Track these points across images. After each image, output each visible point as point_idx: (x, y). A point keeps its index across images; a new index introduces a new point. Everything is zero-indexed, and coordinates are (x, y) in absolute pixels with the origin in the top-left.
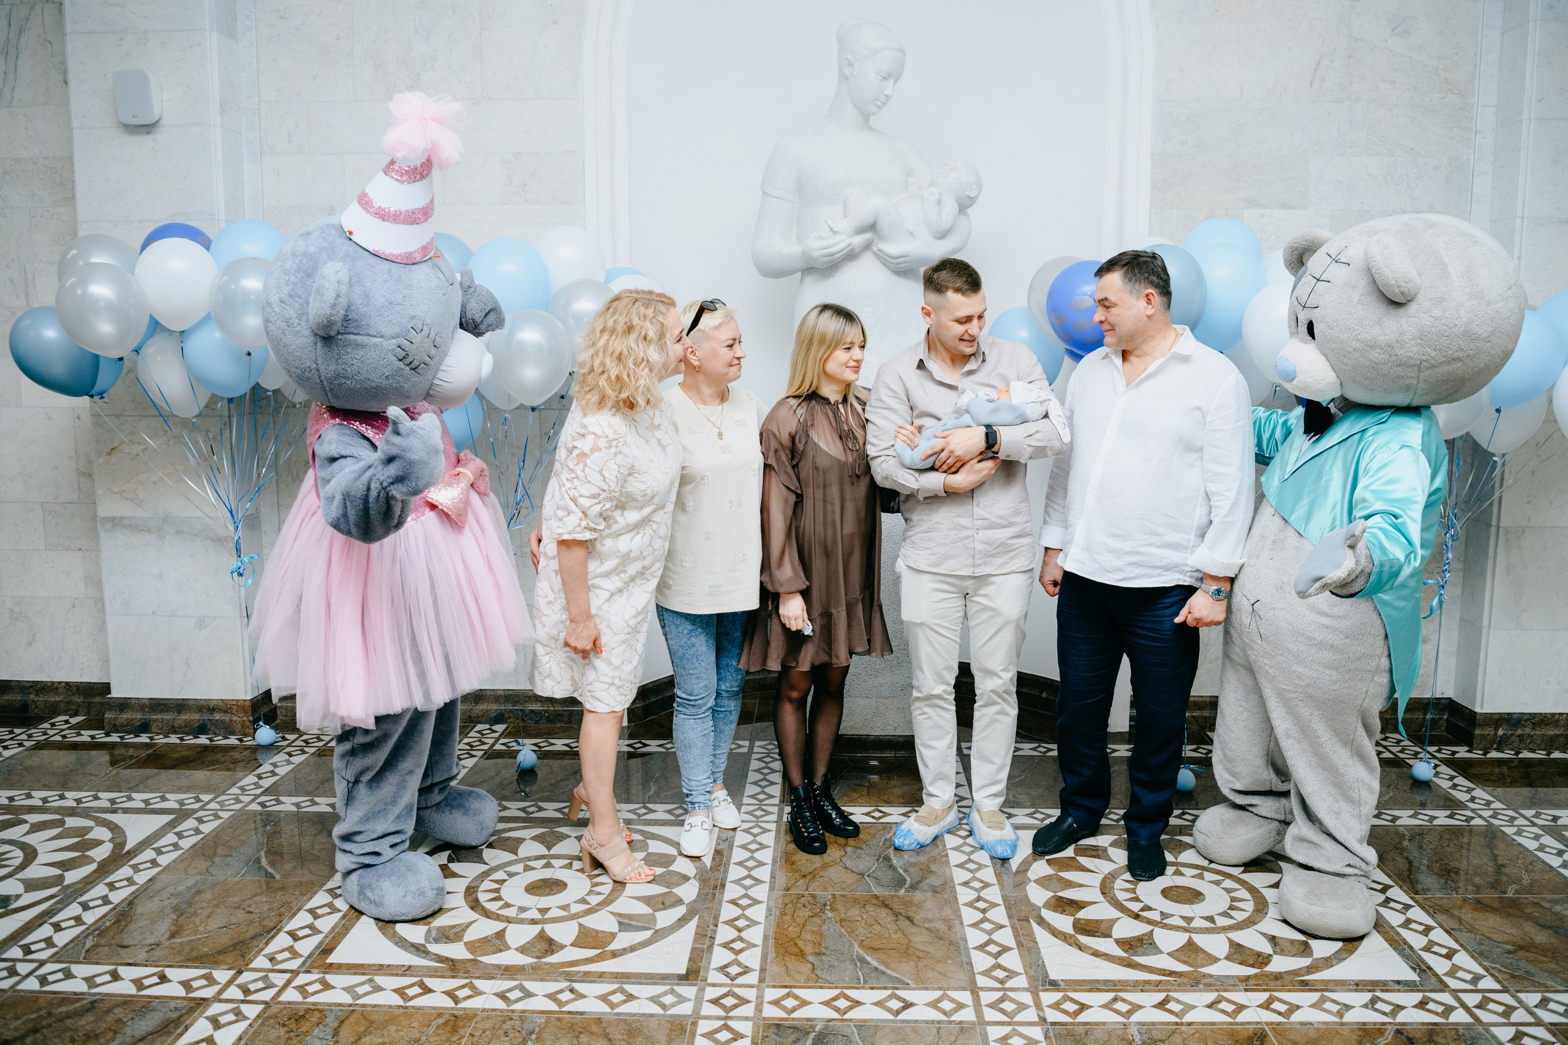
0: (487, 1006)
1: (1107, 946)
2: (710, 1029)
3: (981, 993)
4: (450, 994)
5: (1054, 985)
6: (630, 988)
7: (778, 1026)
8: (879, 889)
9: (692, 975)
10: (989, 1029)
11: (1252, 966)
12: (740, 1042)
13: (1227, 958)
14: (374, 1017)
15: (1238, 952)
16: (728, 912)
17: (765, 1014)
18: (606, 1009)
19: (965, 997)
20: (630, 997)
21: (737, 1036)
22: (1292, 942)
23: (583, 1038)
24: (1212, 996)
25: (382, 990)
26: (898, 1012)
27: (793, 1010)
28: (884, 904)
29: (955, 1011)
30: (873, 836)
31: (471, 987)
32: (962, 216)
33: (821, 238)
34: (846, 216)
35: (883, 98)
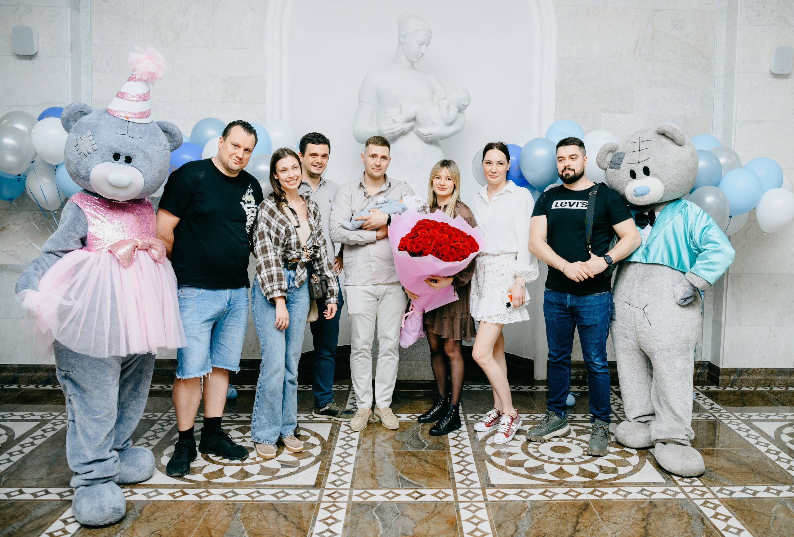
0: (216, 499)
1: (522, 471)
2: (326, 506)
3: (458, 490)
4: (197, 495)
5: (493, 486)
6: (287, 491)
7: (359, 505)
8: (412, 448)
9: (318, 484)
10: (460, 504)
11: (588, 477)
12: (341, 511)
13: (577, 475)
14: (159, 505)
15: (582, 473)
16: (335, 459)
17: (353, 500)
18: (276, 499)
19: (450, 491)
20: (287, 494)
21: (339, 509)
22: (609, 468)
23: (264, 511)
24: (567, 490)
25: (162, 494)
26: (417, 498)
27: (367, 498)
28: (414, 455)
29: (445, 497)
30: (411, 427)
31: (208, 492)
32: (460, 114)
33: (388, 125)
34: (401, 114)
35: (420, 54)
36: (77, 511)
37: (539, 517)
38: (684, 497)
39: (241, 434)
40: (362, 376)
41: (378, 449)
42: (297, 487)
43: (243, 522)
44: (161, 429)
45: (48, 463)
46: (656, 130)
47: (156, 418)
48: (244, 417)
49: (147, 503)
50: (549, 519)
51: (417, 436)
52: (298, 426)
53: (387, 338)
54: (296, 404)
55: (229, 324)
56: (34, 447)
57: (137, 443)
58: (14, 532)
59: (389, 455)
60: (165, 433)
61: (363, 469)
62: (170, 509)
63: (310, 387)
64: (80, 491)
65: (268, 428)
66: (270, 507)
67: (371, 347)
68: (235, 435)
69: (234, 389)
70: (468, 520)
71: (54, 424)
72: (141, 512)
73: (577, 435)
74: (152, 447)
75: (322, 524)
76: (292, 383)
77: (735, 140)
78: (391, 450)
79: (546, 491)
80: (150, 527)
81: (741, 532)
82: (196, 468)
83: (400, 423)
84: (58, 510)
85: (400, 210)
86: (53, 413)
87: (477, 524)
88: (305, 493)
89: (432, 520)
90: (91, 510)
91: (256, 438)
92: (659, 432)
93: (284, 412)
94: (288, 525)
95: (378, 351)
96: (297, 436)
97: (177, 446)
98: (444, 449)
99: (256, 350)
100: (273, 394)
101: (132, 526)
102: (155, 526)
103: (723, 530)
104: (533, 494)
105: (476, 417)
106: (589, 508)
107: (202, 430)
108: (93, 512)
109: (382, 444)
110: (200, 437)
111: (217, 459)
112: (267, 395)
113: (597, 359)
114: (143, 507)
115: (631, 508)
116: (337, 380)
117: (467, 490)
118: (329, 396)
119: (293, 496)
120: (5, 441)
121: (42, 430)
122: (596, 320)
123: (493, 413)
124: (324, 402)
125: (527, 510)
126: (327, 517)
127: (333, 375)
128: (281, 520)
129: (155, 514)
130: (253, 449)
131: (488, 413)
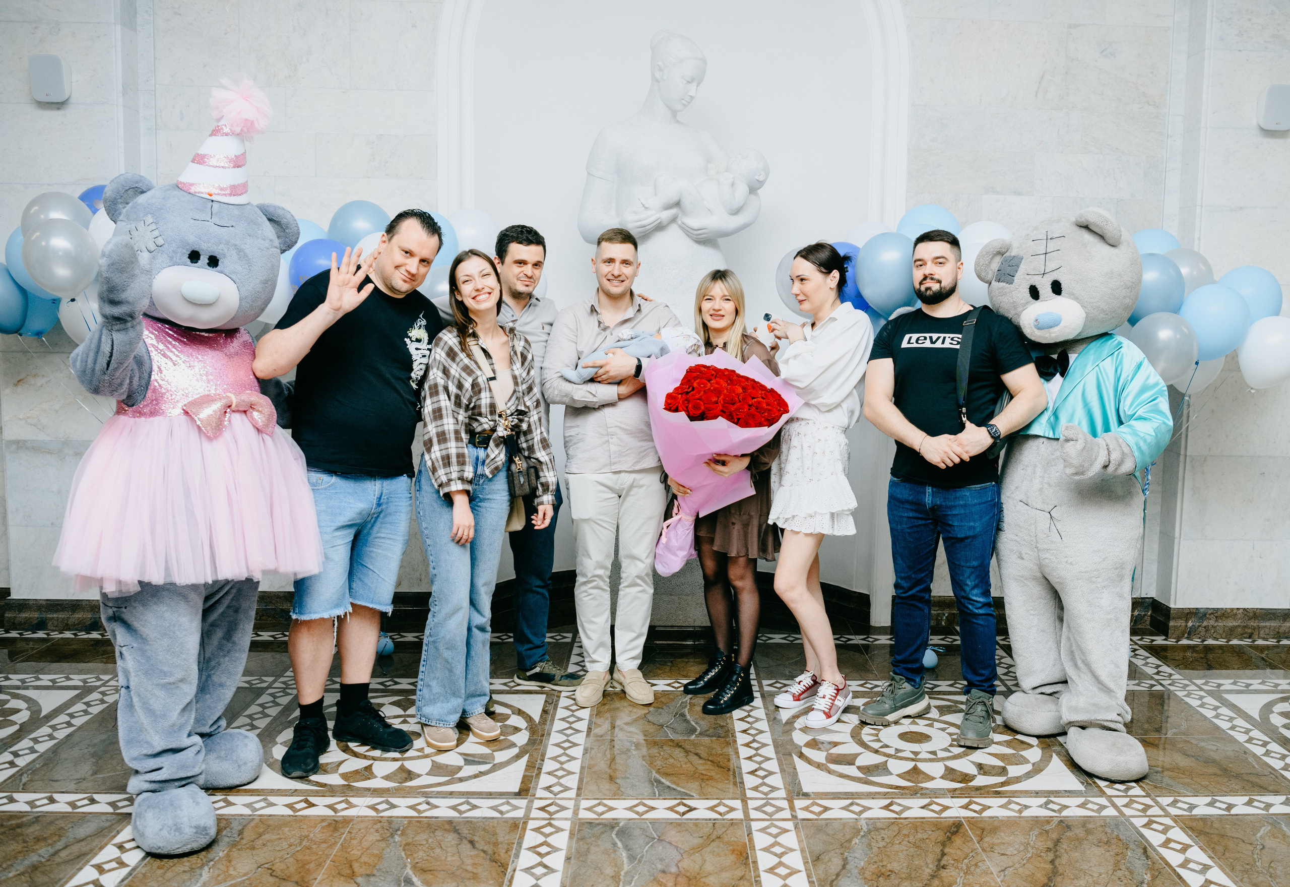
0: (360, 814)
1: (852, 771)
2: (537, 826)
3: (749, 802)
4: (331, 807)
5: (806, 795)
6: (474, 801)
7: (590, 824)
8: (674, 735)
9: (524, 791)
10: (753, 823)
11: (960, 782)
12: (561, 833)
13: (942, 777)
14: (270, 822)
15: (950, 774)
16: (552, 751)
17: (580, 816)
18: (456, 814)
19: (737, 804)
20: (475, 807)
21: (559, 830)
22: (994, 767)
23: (438, 833)
24: (925, 801)
25: (275, 805)
26: (684, 814)
27: (603, 813)
28: (678, 745)
29: (728, 812)
30: (673, 700)
31: (347, 802)
32: (753, 197)
33: (635, 213)
34: (656, 195)
35: (688, 98)
36: (138, 831)
37: (881, 844)
38: (1115, 813)
39: (400, 712)
40: (594, 619)
41: (620, 735)
42: (490, 795)
43: (404, 850)
44: (273, 702)
45: (93, 755)
46: (1074, 219)
47: (265, 685)
48: (404, 684)
49: (251, 818)
50: (896, 847)
51: (683, 715)
52: (491, 697)
53: (633, 558)
54: (488, 664)
55: (379, 535)
56: (71, 729)
57: (234, 725)
58: (41, 862)
59: (637, 746)
60: (280, 708)
61: (596, 768)
62: (286, 829)
63: (510, 637)
64: (144, 800)
65: (443, 702)
66: (447, 827)
67: (608, 573)
68: (390, 712)
69: (388, 640)
70: (766, 850)
71: (104, 694)
72: (241, 833)
73: (942, 714)
74: (258, 731)
75: (530, 854)
76: (482, 629)
77: (1199, 239)
78: (640, 738)
79: (891, 804)
80: (256, 858)
81: (1208, 869)
82: (327, 764)
83: (656, 695)
84: (110, 828)
85: (656, 350)
86: (101, 677)
87: (780, 856)
88: (503, 804)
89: (708, 849)
90: (161, 830)
91: (424, 716)
92: (1075, 709)
93: (469, 676)
94: (477, 856)
95: (620, 578)
96: (490, 714)
97: (297, 730)
98: (727, 736)
99: (423, 577)
100: (451, 647)
101: (228, 855)
102: (263, 855)
103: (1178, 866)
104: (870, 809)
105: (778, 685)
106: (961, 831)
107: (338, 704)
108: (165, 833)
109: (626, 727)
110: (335, 715)
111: (362, 750)
112: (441, 648)
113: (975, 591)
114: (245, 826)
115: (1030, 831)
116: (553, 625)
117: (764, 801)
118: (541, 651)
119: (484, 810)
120: (26, 719)
121: (85, 703)
122: (974, 528)
123: (805, 679)
124: (532, 660)
125: (862, 833)
126: (538, 843)
127: (546, 618)
128: (466, 847)
129: (263, 837)
130: (418, 735)
131: (798, 679)
